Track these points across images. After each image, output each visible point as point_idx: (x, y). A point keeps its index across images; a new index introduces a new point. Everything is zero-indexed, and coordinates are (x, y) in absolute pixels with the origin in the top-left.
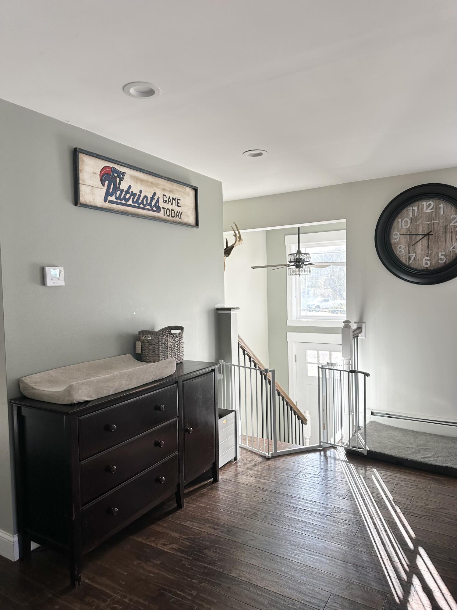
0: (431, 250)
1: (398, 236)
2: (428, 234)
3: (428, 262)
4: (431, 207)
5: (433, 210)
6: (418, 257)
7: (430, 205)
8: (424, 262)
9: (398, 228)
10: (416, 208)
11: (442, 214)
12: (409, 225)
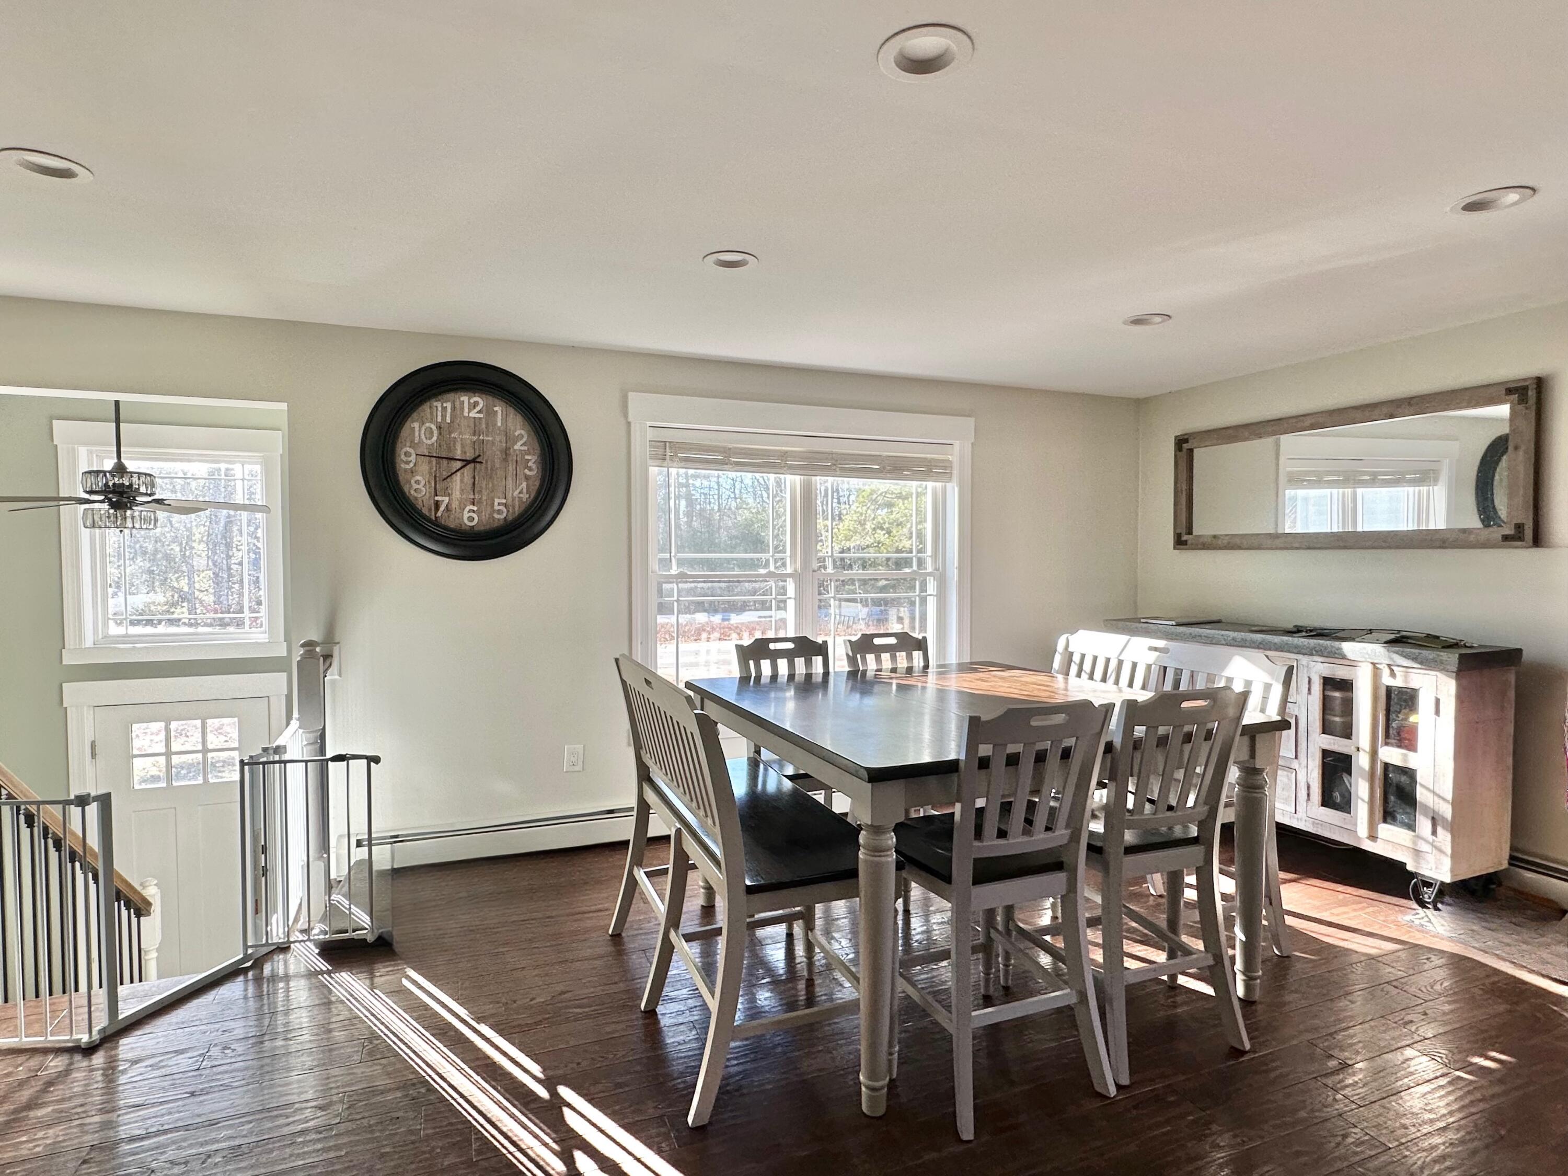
0: (480, 492)
1: (414, 456)
2: (474, 461)
3: (475, 516)
4: (478, 409)
5: (481, 416)
6: (455, 505)
7: (475, 404)
8: (466, 515)
9: (412, 441)
10: (448, 405)
11: (499, 424)
12: (435, 438)
